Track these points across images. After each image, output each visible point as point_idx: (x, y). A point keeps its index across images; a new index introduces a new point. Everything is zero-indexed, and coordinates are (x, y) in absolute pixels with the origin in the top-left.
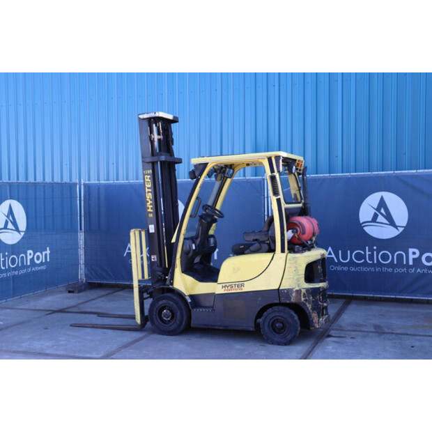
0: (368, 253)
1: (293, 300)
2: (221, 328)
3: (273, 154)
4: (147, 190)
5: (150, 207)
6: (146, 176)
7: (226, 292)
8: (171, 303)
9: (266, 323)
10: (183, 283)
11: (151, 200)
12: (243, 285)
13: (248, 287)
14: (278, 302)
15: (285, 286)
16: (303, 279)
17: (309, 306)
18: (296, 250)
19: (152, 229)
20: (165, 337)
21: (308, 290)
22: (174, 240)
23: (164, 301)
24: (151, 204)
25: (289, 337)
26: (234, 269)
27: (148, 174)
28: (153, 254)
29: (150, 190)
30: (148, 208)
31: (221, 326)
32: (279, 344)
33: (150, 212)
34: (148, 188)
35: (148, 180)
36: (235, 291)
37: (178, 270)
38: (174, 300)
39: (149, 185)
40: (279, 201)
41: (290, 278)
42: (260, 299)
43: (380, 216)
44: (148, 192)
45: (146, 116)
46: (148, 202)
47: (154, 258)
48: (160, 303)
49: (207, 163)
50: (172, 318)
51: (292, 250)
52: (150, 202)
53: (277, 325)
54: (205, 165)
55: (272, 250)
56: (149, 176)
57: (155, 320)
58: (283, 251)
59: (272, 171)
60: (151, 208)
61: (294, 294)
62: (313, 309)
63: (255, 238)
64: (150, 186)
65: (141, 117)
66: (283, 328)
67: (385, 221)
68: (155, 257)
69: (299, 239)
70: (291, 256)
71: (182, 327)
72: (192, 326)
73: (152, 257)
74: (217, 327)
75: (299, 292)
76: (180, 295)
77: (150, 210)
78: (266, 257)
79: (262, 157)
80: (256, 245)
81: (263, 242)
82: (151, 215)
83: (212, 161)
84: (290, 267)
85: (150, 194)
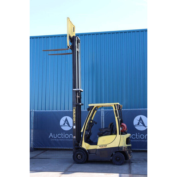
0: (137, 135)
1: (123, 150)
2: (99, 160)
3: (116, 104)
7: (101, 148)
8: (81, 152)
9: (114, 158)
10: (85, 145)
11: (75, 117)
12: (106, 146)
13: (108, 146)
14: (118, 151)
15: (120, 146)
16: (126, 143)
17: (128, 152)
19: (74, 127)
20: (79, 164)
21: (127, 147)
22: (82, 131)
25: (121, 162)
26: (103, 140)
32: (119, 165)
34: (74, 113)
36: (104, 148)
37: (83, 141)
40: (118, 118)
41: (122, 143)
42: (112, 150)
43: (140, 123)
45: (75, 90)
48: (77, 153)
50: (81, 158)
51: (122, 134)
53: (117, 159)
54: (93, 106)
55: (116, 134)
56: (75, 110)
57: (75, 159)
58: (119, 134)
59: (116, 109)
61: (123, 148)
62: (129, 153)
66: (119, 159)
67: (142, 125)
69: (124, 130)
70: (122, 136)
71: (85, 161)
72: (89, 160)
73: (74, 137)
74: (97, 160)
75: (125, 147)
76: (84, 149)
78: (114, 136)
79: (112, 104)
80: (107, 133)
81: (109, 131)
82: (75, 123)
83: (95, 105)
84: (122, 139)
85: (75, 115)
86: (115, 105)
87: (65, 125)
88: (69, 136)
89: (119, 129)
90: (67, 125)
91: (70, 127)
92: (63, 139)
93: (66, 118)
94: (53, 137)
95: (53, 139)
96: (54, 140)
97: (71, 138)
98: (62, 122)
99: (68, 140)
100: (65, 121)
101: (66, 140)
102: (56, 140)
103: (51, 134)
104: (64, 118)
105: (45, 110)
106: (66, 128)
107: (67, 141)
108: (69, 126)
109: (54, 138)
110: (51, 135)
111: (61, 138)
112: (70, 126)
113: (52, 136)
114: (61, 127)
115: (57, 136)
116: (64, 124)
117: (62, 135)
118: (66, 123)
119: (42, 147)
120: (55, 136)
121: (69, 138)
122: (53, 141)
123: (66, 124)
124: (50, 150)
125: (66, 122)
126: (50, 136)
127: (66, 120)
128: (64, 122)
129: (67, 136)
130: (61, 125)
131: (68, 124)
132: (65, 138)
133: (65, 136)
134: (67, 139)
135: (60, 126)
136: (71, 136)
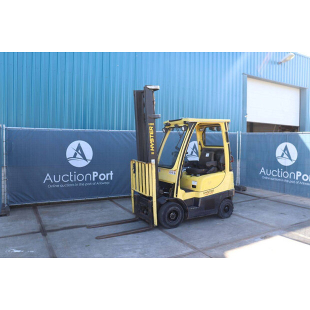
3: (226, 120)
4: (151, 136)
6: (150, 127)
7: (205, 196)
8: (176, 207)
9: (222, 209)
12: (213, 191)
13: (216, 191)
14: (228, 197)
19: (153, 162)
23: (173, 208)
24: (153, 146)
29: (153, 136)
30: (151, 148)
33: (153, 151)
34: (152, 135)
35: (152, 130)
36: (210, 195)
37: (179, 187)
38: (178, 205)
42: (221, 197)
43: (194, 152)
44: (152, 138)
46: (151, 144)
48: (170, 209)
49: (197, 122)
52: (153, 144)
53: (226, 209)
56: (152, 127)
57: (167, 220)
60: (153, 149)
63: (212, 165)
64: (152, 134)
65: (148, 87)
70: (231, 172)
71: (182, 221)
72: (188, 219)
77: (152, 150)
79: (222, 121)
80: (213, 169)
81: (215, 166)
82: (153, 153)
83: (199, 121)
85: (152, 139)
86: (225, 123)
87: (77, 157)
88: (85, 178)
90: (81, 158)
91: (86, 160)
92: (74, 183)
93: (79, 144)
94: (53, 180)
95: (52, 184)
96: (54, 186)
97: (88, 181)
99: (83, 184)
100: (77, 150)
101: (80, 184)
102: (58, 186)
103: (48, 175)
106: (79, 163)
107: (81, 186)
108: (85, 158)
109: (54, 183)
110: (48, 178)
111: (69, 182)
112: (87, 158)
113: (50, 179)
115: (61, 178)
116: (75, 155)
117: (71, 176)
118: (78, 154)
119: (28, 201)
120: (57, 179)
121: (84, 181)
122: (52, 188)
125: (79, 151)
126: (46, 179)
127: (79, 148)
128: (75, 151)
129: (80, 177)
130: (67, 158)
131: (83, 155)
132: (77, 182)
133: (76, 178)
134: (82, 182)
135: (66, 160)
136: (88, 177)
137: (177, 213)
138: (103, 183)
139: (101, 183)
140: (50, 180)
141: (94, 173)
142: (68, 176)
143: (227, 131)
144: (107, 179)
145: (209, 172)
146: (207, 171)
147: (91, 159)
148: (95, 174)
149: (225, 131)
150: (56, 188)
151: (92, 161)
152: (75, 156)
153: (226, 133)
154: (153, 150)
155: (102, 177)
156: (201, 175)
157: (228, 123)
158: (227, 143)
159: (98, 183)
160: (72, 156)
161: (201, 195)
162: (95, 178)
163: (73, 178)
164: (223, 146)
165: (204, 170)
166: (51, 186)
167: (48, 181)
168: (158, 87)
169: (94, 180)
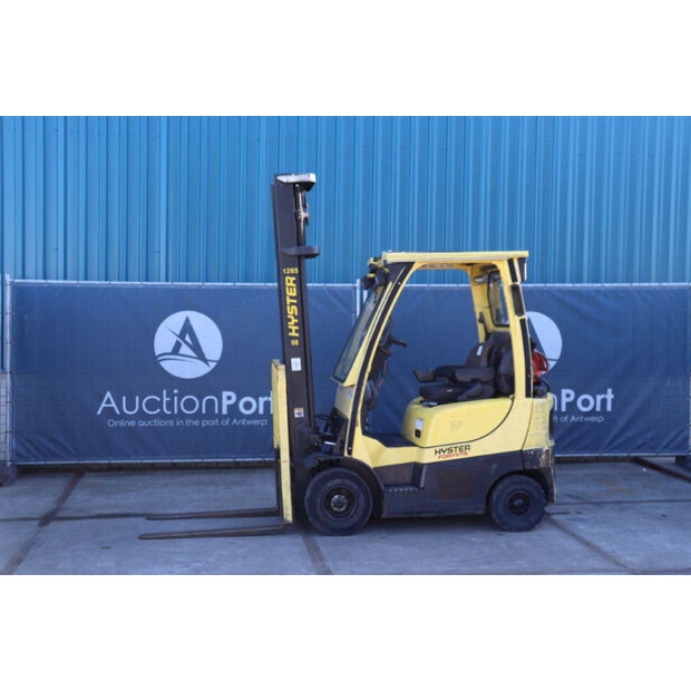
1: (542, 465)
2: (431, 515)
3: (516, 254)
4: (289, 301)
5: (294, 328)
6: (287, 278)
7: (442, 459)
8: (349, 482)
9: (501, 502)
10: (366, 450)
11: (295, 317)
12: (468, 448)
13: (476, 451)
14: (520, 468)
15: (531, 445)
16: (548, 435)
18: (539, 393)
19: (296, 364)
23: (337, 481)
24: (296, 324)
25: (533, 518)
26: (453, 423)
27: (291, 275)
28: (299, 406)
29: (295, 301)
30: (291, 331)
31: (432, 512)
32: (519, 530)
33: (294, 338)
34: (291, 298)
35: (292, 284)
36: (455, 458)
37: (358, 430)
38: (354, 477)
39: (291, 292)
40: (523, 323)
41: (537, 434)
42: (494, 466)
44: (291, 304)
45: (293, 179)
46: (290, 320)
47: (299, 412)
48: (329, 484)
49: (413, 263)
50: (349, 508)
52: (294, 321)
53: (516, 503)
54: (409, 265)
55: (510, 392)
56: (293, 279)
57: (319, 512)
58: (528, 395)
59: (514, 278)
60: (296, 331)
61: (543, 457)
63: (474, 377)
64: (295, 294)
65: (284, 179)
66: (526, 505)
68: (302, 410)
70: (538, 401)
71: (366, 520)
72: (384, 516)
73: (296, 411)
74: (424, 515)
75: (547, 451)
76: (360, 467)
77: (293, 334)
78: (503, 403)
79: (499, 258)
80: (477, 388)
81: (486, 382)
82: (295, 343)
83: (420, 259)
84: (537, 418)
85: (294, 307)
86: (510, 262)
87: (181, 352)
88: (200, 405)
89: (528, 371)
91: (206, 361)
92: (172, 417)
93: (187, 320)
94: (121, 409)
95: (118, 418)
96: (122, 423)
97: (210, 414)
98: (164, 338)
99: (196, 423)
100: (182, 335)
101: (188, 422)
102: (132, 423)
103: (108, 395)
104: (175, 322)
105: (45, 278)
106: (186, 368)
107: (192, 426)
108: (201, 356)
109: (123, 416)
110: (108, 402)
111: (162, 416)
112: (208, 357)
113: (113, 405)
114: (161, 363)
115: (141, 404)
116: (177, 346)
117: (165, 399)
118: (184, 345)
119: (57, 456)
120: (131, 406)
121: (198, 415)
122: (119, 427)
123: (185, 349)
124: (97, 471)
125: (188, 338)
126: (103, 405)
127: (187, 329)
128: (176, 338)
129: (190, 404)
130: (157, 352)
131: (197, 348)
132: (181, 415)
133: (179, 405)
134: (193, 417)
135: (154, 361)
136: (210, 404)
137: (350, 497)
138: (249, 422)
139: (243, 422)
140: (113, 408)
141: (225, 394)
142: (158, 399)
143: (518, 283)
144: (261, 411)
145: (465, 395)
146: (460, 394)
147: (217, 357)
148: (228, 398)
149: (510, 283)
150: (128, 428)
151: (219, 363)
152: (176, 350)
153: (515, 289)
154: (297, 335)
155: (248, 406)
156: (439, 404)
157: (521, 260)
158: (518, 319)
159: (235, 421)
160: (170, 351)
161: (429, 457)
162: (228, 406)
163: (170, 405)
164: (508, 326)
165: (450, 390)
166: (115, 423)
167: (109, 411)
168: (312, 178)
169: (225, 412)
